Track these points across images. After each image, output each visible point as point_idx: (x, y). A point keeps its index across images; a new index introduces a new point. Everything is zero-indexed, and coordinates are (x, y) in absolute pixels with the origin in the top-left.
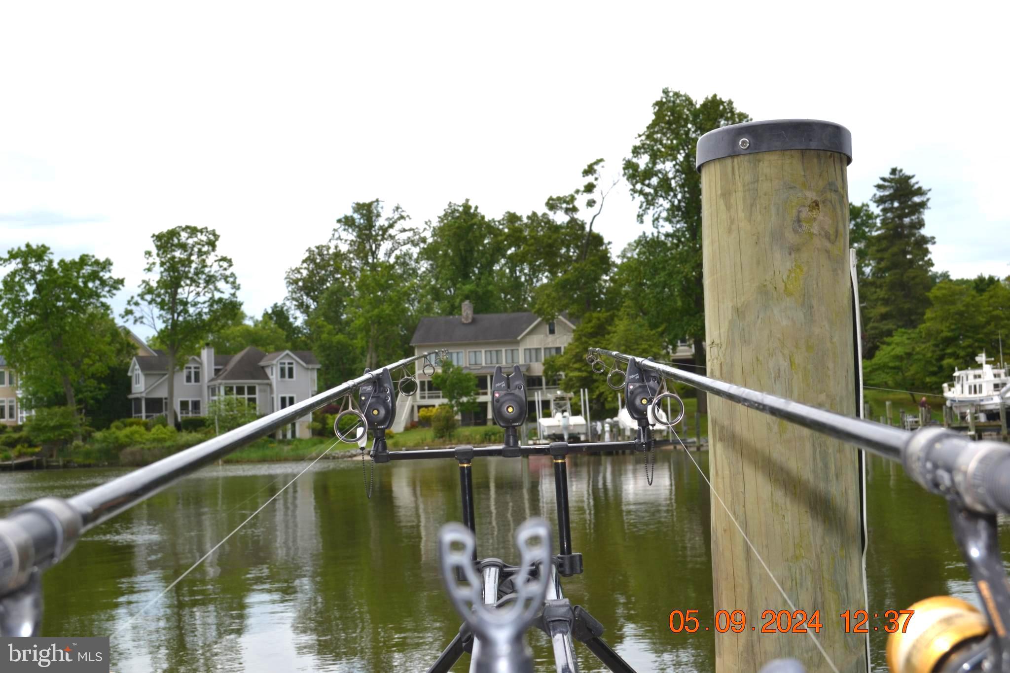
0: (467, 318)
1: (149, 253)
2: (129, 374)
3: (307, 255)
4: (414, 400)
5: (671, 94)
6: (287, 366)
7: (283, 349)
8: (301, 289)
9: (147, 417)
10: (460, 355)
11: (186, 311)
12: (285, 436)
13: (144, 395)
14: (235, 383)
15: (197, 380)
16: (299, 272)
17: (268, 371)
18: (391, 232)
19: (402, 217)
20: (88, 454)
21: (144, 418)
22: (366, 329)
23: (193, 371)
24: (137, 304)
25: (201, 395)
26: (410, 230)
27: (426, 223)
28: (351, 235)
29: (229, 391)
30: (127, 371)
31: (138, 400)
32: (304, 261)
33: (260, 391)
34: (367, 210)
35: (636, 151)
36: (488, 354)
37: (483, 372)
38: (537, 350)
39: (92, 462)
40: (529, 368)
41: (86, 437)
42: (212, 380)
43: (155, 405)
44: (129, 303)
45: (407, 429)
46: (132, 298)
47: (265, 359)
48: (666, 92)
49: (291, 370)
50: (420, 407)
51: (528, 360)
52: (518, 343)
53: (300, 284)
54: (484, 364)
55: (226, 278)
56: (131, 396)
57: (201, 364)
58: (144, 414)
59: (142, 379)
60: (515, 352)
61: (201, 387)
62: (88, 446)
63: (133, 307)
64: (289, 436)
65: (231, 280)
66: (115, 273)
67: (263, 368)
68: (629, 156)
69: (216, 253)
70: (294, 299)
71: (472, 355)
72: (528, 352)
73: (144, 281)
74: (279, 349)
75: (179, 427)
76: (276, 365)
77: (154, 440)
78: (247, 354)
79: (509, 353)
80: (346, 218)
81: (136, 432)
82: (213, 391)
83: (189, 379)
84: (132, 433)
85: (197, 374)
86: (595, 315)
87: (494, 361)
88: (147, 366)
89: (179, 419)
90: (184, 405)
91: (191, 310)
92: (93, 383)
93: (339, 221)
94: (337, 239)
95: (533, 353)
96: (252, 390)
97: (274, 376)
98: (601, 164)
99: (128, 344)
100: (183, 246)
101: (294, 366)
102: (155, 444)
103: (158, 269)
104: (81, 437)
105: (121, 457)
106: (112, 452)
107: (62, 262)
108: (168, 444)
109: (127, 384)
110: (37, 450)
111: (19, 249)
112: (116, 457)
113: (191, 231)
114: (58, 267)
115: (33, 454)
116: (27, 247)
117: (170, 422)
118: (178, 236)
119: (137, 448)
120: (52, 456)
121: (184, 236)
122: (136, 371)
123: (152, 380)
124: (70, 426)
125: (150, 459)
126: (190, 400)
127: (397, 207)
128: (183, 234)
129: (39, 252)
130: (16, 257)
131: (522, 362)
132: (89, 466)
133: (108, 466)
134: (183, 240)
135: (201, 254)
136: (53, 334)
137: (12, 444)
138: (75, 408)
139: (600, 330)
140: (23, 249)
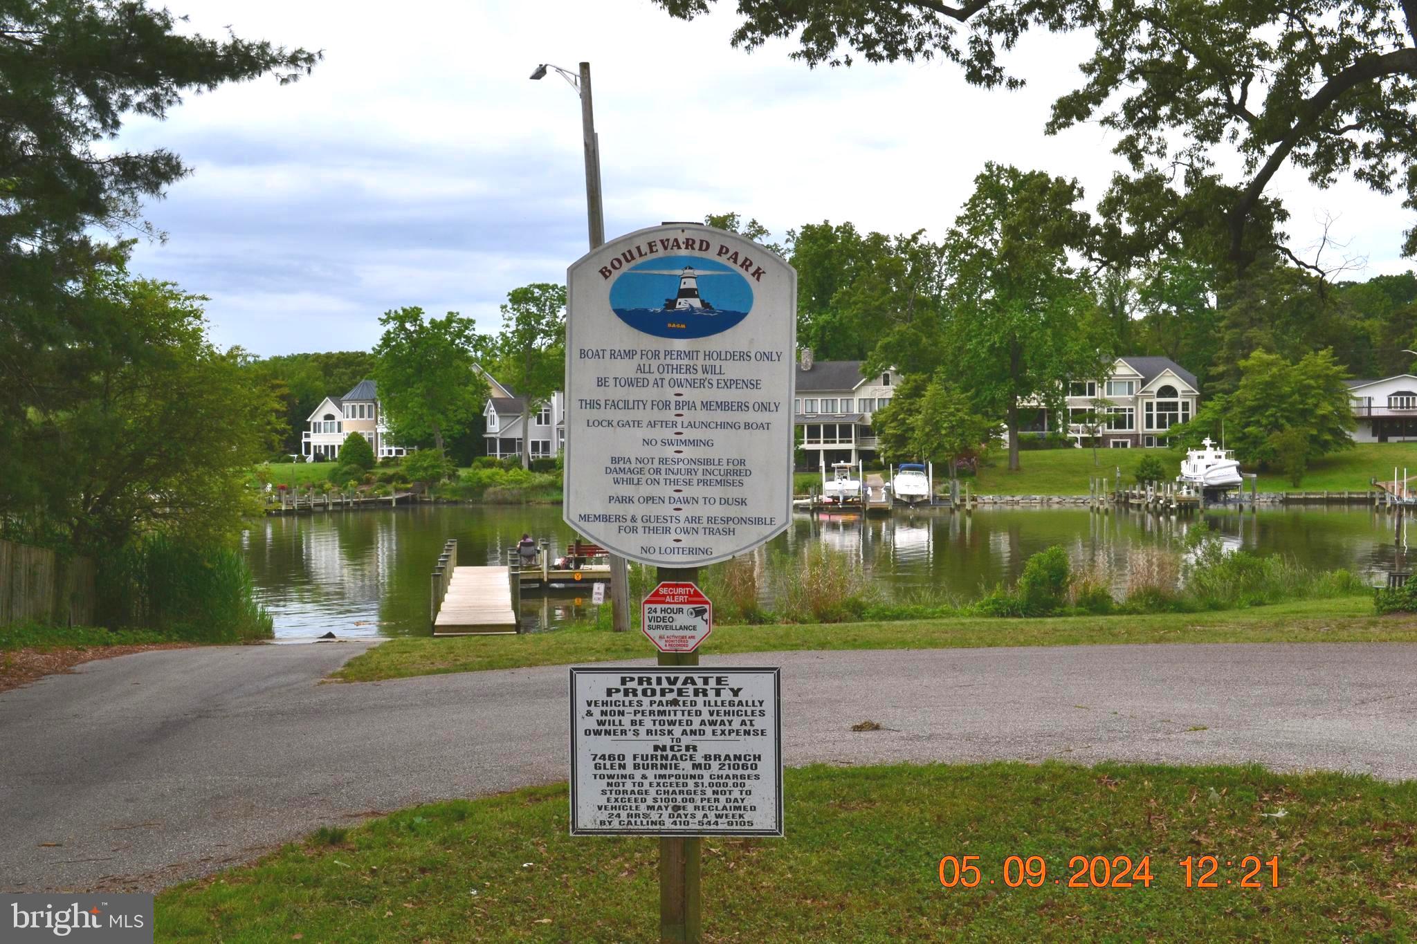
0: (806, 366)
1: (505, 308)
2: (485, 415)
5: (994, 168)
9: (501, 456)
13: (498, 435)
15: (547, 422)
20: (454, 491)
21: (498, 457)
23: (543, 413)
25: (550, 436)
30: (482, 412)
31: (493, 440)
35: (960, 221)
36: (824, 402)
37: (816, 421)
38: (872, 400)
39: (458, 498)
40: (862, 418)
41: (453, 476)
42: (561, 423)
43: (508, 445)
48: (989, 166)
51: (862, 410)
52: (853, 392)
54: (819, 413)
57: (551, 407)
58: (498, 453)
59: (497, 419)
60: (850, 402)
61: (550, 429)
62: (454, 484)
66: (478, 329)
68: (953, 226)
71: (809, 403)
72: (862, 402)
73: (502, 334)
75: (532, 467)
77: (512, 482)
79: (845, 403)
81: (497, 474)
82: (562, 433)
83: (539, 422)
84: (494, 474)
85: (547, 417)
86: (913, 377)
87: (830, 410)
88: (501, 407)
89: (532, 459)
90: (535, 445)
95: (868, 402)
98: (924, 233)
99: (482, 385)
100: (536, 301)
102: (512, 486)
103: (513, 324)
104: (447, 475)
105: (485, 496)
106: (478, 489)
107: (433, 322)
108: (525, 485)
109: (481, 423)
110: (409, 486)
111: (396, 312)
112: (481, 494)
113: (544, 288)
114: (429, 326)
115: (407, 490)
116: (404, 310)
117: (525, 463)
118: (532, 293)
119: (499, 488)
120: (423, 492)
121: (537, 292)
122: (491, 412)
123: (506, 422)
124: (438, 466)
125: (510, 498)
126: (540, 440)
127: (754, 222)
128: (536, 290)
129: (413, 314)
130: (394, 319)
131: (856, 411)
132: (456, 502)
133: (473, 503)
134: (536, 295)
135: (552, 306)
136: (425, 387)
137: (387, 480)
138: (443, 450)
139: (916, 392)
140: (400, 312)
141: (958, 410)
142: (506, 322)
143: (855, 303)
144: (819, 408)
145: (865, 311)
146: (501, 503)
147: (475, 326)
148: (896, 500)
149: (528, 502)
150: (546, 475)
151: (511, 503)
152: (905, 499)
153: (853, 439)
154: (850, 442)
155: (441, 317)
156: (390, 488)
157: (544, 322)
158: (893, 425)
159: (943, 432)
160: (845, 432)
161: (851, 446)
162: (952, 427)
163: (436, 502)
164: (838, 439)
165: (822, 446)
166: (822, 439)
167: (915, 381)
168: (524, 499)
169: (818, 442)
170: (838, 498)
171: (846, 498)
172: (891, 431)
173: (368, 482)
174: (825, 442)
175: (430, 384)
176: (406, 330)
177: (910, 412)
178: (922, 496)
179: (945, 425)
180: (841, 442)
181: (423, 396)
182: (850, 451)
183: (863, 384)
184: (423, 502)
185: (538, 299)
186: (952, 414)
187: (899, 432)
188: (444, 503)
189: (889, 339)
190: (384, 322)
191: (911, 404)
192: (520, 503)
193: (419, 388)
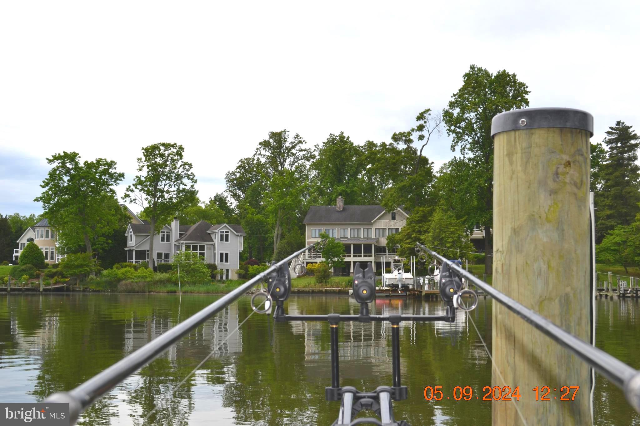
0: (339, 208)
1: (140, 160)
2: (126, 235)
3: (240, 163)
4: (304, 258)
5: (476, 69)
6: (225, 234)
7: (223, 223)
8: (235, 185)
9: (136, 262)
10: (335, 231)
11: (162, 196)
12: (221, 277)
13: (134, 248)
14: (192, 243)
15: (168, 240)
16: (234, 174)
17: (213, 236)
18: (294, 151)
19: (301, 142)
20: (98, 284)
21: (134, 263)
22: (275, 212)
23: (166, 234)
24: (132, 191)
25: (170, 250)
26: (305, 150)
27: (315, 146)
28: (267, 153)
29: (188, 247)
30: (125, 233)
31: (131, 251)
32: (238, 168)
33: (207, 248)
34: (278, 137)
35: (452, 105)
36: (352, 231)
37: (348, 242)
38: (384, 230)
39: (100, 289)
40: (378, 241)
41: (98, 273)
42: (178, 240)
43: (141, 255)
44: (127, 190)
45: (300, 277)
46: (130, 187)
47: (211, 228)
48: (472, 67)
49: (227, 236)
50: (307, 263)
51: (378, 236)
52: (372, 224)
53: (235, 182)
54: (349, 237)
55: (188, 176)
56: (126, 249)
57: (171, 230)
58: (134, 260)
59: (134, 238)
60: (369, 230)
61: (170, 244)
62: (98, 279)
63: (130, 193)
64: (224, 278)
65: (191, 177)
66: (118, 169)
67: (209, 234)
68: (448, 108)
69: (183, 160)
70: (230, 191)
71: (342, 231)
72: (377, 231)
73: (137, 177)
74: (220, 223)
75: (155, 269)
76: (218, 233)
77: (139, 277)
78: (200, 225)
79: (366, 231)
80: (265, 141)
81: (129, 271)
82: (178, 247)
83: (163, 240)
84: (126, 272)
85: (168, 237)
86: (421, 209)
87: (356, 236)
88: (137, 230)
89: (156, 264)
90: (159, 255)
91: (166, 196)
92: (102, 239)
93: (260, 144)
94: (259, 154)
95: (381, 231)
96: (202, 248)
97: (217, 240)
98: (429, 113)
99: (126, 216)
100: (162, 156)
101: (229, 234)
102: (140, 279)
103: (145, 170)
104: (94, 273)
105: (119, 287)
106: (114, 283)
107: (86, 163)
108: (148, 279)
109: (124, 241)
110: (67, 280)
111: (59, 154)
112: (117, 285)
113: (167, 146)
114: (83, 166)
115: (64, 282)
116: (65, 153)
117: (151, 266)
118: (158, 149)
119: (129, 281)
120: (76, 284)
122: (130, 232)
123: (140, 239)
124: (88, 266)
125: (137, 289)
126: (163, 252)
127: (297, 136)
128: (162, 148)
129: (72, 157)
130: (58, 159)
131: (373, 237)
132: (99, 291)
133: (110, 292)
134: (162, 151)
135: (173, 161)
136: (79, 208)
137: (52, 276)
138: (91, 254)
139: (424, 219)
140: (62, 154)
144: (349, 234)
146: (131, 291)
147: (116, 166)
149: (150, 292)
150: (164, 274)
151: (138, 292)
153: (373, 254)
154: (371, 256)
155: (93, 160)
156: (52, 281)
157: (167, 170)
158: (407, 241)
159: (448, 245)
160: (368, 249)
161: (372, 259)
162: (453, 242)
163: (84, 291)
164: (363, 254)
165: (352, 259)
166: (352, 254)
167: (423, 211)
168: (147, 289)
169: (350, 256)
173: (37, 277)
174: (354, 256)
175: (81, 205)
176: (66, 167)
179: (450, 240)
180: (365, 256)
182: (371, 262)
183: (378, 219)
184: (74, 291)
185: (163, 154)
186: (452, 233)
188: (90, 292)
190: (50, 161)
191: (420, 227)
192: (144, 292)
193: (74, 208)
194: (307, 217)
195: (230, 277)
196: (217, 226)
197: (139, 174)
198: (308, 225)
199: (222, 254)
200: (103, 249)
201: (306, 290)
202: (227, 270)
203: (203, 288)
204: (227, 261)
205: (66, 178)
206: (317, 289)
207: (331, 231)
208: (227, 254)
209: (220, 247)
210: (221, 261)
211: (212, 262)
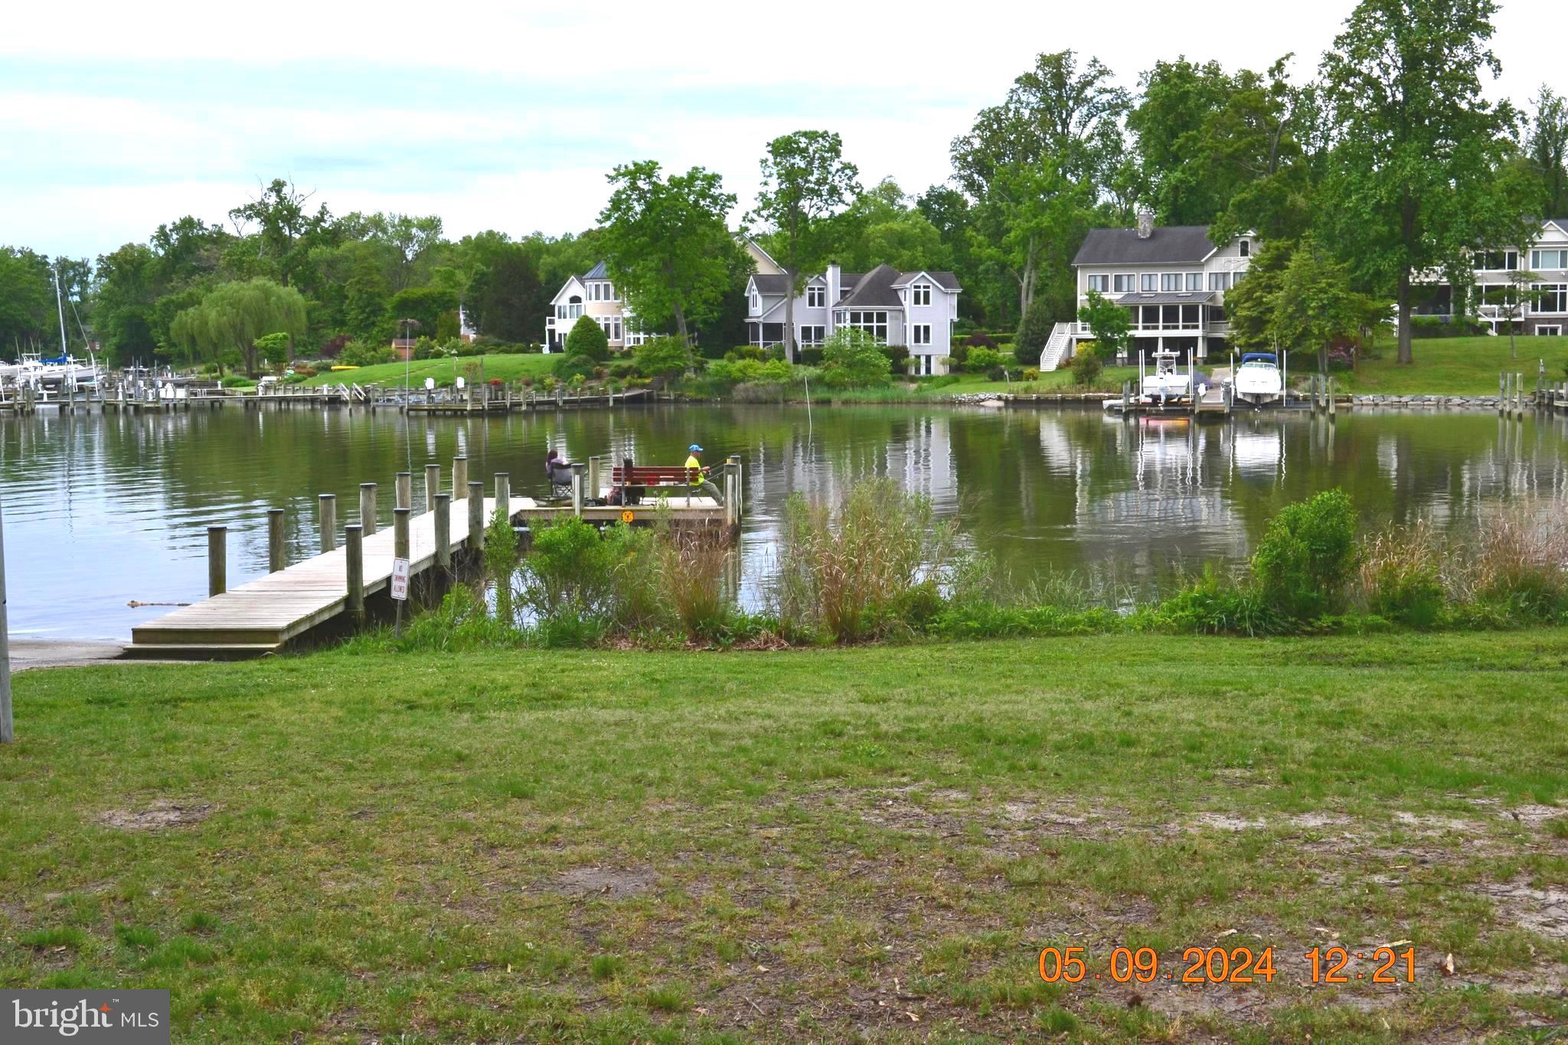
0: (1144, 233)
1: (764, 162)
2: (746, 295)
3: (980, 119)
4: (1074, 330)
6: (922, 290)
7: (919, 270)
8: (969, 166)
9: (764, 346)
10: (1133, 278)
11: (806, 229)
12: (918, 370)
13: (761, 319)
14: (862, 309)
15: (821, 303)
16: (969, 143)
17: (901, 295)
18: (1088, 93)
19: (1101, 74)
20: (700, 388)
21: (761, 347)
22: (1024, 242)
23: (816, 292)
24: (752, 221)
25: (825, 321)
26: (1112, 90)
28: (1032, 99)
29: (855, 318)
30: (744, 291)
31: (755, 325)
32: (977, 127)
33: (891, 318)
34: (1055, 65)
35: (1339, 42)
36: (1166, 278)
37: (1154, 302)
38: (1225, 275)
39: (703, 396)
40: (1212, 297)
41: (700, 369)
42: (838, 304)
43: (774, 331)
44: (744, 219)
45: (1060, 367)
46: (748, 213)
47: (899, 280)
49: (927, 294)
50: (1079, 341)
51: (1213, 287)
52: (1202, 265)
53: (970, 159)
54: (1158, 291)
56: (747, 320)
57: (826, 284)
58: (761, 342)
59: (760, 300)
60: (1198, 276)
61: (825, 312)
62: (700, 379)
63: (748, 225)
64: (923, 372)
66: (726, 188)
67: (896, 291)
68: (1331, 47)
69: (841, 160)
70: (962, 177)
71: (1146, 279)
72: (1213, 278)
73: (761, 194)
74: (913, 268)
75: (798, 358)
76: (910, 288)
77: (768, 376)
78: (878, 274)
79: (1191, 278)
80: (1027, 75)
81: (751, 366)
82: (838, 317)
83: (812, 303)
84: (745, 367)
85: (821, 297)
86: (1275, 243)
87: (1172, 287)
88: (767, 286)
89: (800, 348)
90: (806, 331)
91: (813, 227)
93: (1018, 80)
94: (1016, 102)
95: (1220, 277)
96: (882, 317)
97: (908, 301)
98: (1292, 58)
99: (745, 259)
100: (802, 152)
101: (931, 290)
102: (769, 380)
103: (775, 182)
104: (692, 369)
105: (734, 394)
106: (725, 385)
107: (671, 179)
108: (783, 380)
109: (744, 305)
110: (647, 381)
111: (626, 167)
112: (729, 392)
113: (812, 136)
114: (667, 184)
115: (644, 386)
116: (635, 164)
117: (789, 354)
118: (797, 142)
119: (749, 384)
120: (662, 389)
121: (803, 142)
122: (752, 291)
123: (771, 303)
124: (680, 358)
125: (764, 397)
126: (813, 326)
127: (1095, 61)
128: (803, 140)
129: (648, 169)
130: (624, 175)
131: (1205, 289)
132: (700, 401)
133: (721, 402)
134: (802, 145)
135: (823, 159)
136: (662, 259)
137: (622, 374)
138: (686, 337)
139: (1278, 262)
140: (631, 167)
141: (1331, 285)
142: (764, 180)
143: (1201, 150)
144: (1158, 286)
145: (1214, 160)
146: (753, 402)
147: (722, 182)
148: (1237, 400)
149: (786, 401)
150: (811, 369)
151: (766, 402)
152: (1249, 400)
153: (1200, 323)
154: (1197, 327)
155: (682, 173)
156: (623, 383)
157: (812, 178)
158: (1247, 305)
159: (1310, 312)
160: (1191, 314)
161: (1198, 333)
162: (1323, 308)
163: (677, 401)
164: (1181, 323)
165: (1160, 333)
167: (1277, 248)
168: (781, 398)
169: (1157, 328)
170: (1159, 397)
171: (1169, 398)
172: (1245, 313)
173: (599, 376)
174: (1165, 328)
175: (667, 255)
176: (638, 188)
177: (1269, 289)
178: (1272, 395)
179: (1313, 304)
180: (1184, 327)
181: (658, 271)
182: (1196, 338)
183: (1214, 255)
184: (660, 401)
185: (806, 150)
186: (1322, 291)
187: (1255, 314)
188: (686, 402)
189: (1244, 195)
190: (612, 179)
191: (1270, 278)
192: (776, 402)
193: (654, 261)
194: (1081, 254)
195: (933, 372)
196: (908, 275)
197: (764, 189)
198: (1082, 267)
199: (917, 328)
200: (705, 322)
201: (1052, 396)
202: (928, 358)
203: (875, 394)
204: (927, 339)
205: (638, 208)
206: (1070, 396)
207: (1125, 280)
208: (927, 329)
209: (914, 314)
210: (917, 340)
211: (900, 343)
